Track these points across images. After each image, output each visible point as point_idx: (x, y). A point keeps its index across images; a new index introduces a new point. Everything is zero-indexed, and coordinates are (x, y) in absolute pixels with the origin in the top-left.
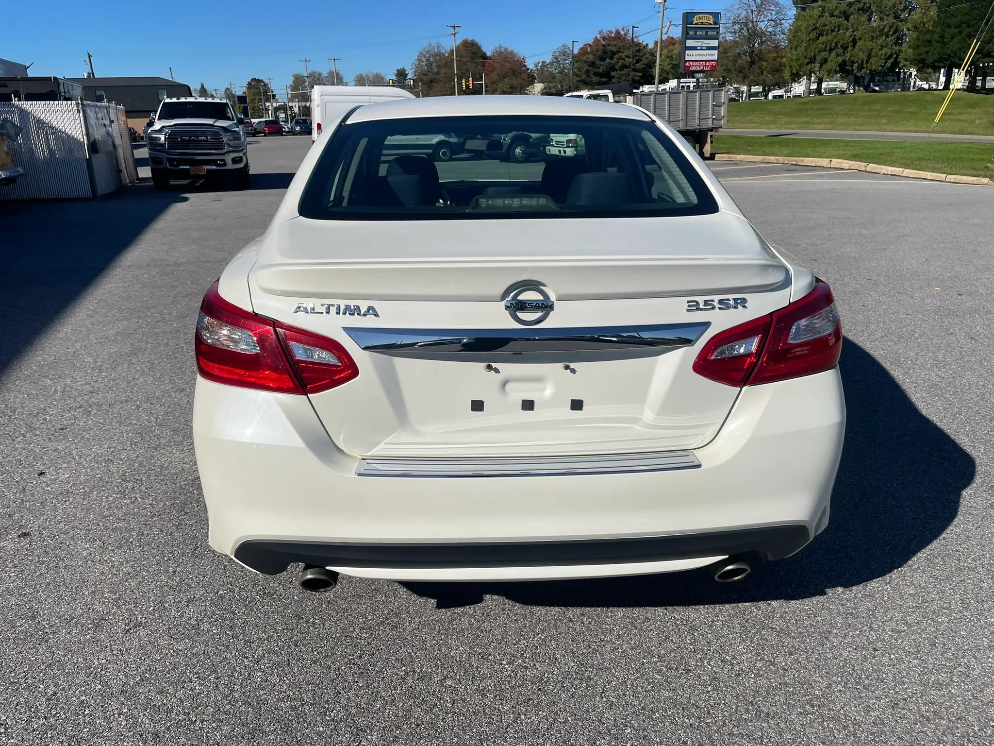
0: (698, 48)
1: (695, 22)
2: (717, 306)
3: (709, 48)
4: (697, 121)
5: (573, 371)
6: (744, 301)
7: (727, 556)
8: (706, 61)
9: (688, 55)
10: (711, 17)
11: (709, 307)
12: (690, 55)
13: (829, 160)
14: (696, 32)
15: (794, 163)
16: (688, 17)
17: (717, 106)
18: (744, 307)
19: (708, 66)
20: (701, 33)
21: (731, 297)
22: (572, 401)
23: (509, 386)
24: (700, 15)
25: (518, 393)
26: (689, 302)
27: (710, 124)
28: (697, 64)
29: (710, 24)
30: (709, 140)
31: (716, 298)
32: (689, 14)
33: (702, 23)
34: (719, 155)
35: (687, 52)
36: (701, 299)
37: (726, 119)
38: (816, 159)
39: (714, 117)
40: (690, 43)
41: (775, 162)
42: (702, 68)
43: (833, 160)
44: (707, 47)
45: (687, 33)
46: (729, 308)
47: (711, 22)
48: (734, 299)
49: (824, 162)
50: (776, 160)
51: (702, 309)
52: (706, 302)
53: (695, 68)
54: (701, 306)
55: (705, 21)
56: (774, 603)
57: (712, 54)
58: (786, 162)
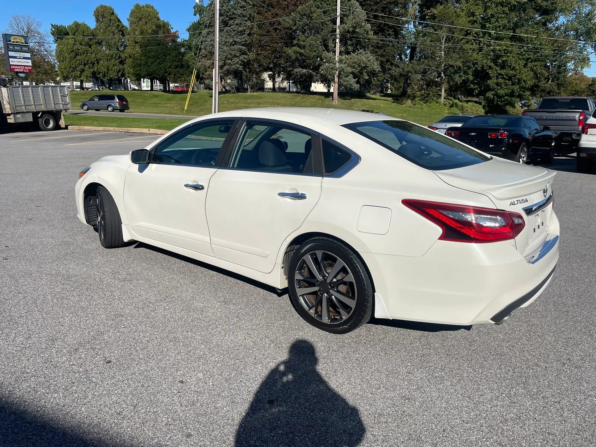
0: (18, 57)
1: (12, 41)
3: (24, 58)
4: (53, 105)
8: (25, 66)
9: (12, 61)
10: (23, 39)
12: (13, 62)
13: (148, 129)
14: (14, 47)
15: (126, 131)
16: (6, 37)
17: (63, 96)
19: (27, 69)
20: (18, 48)
24: (15, 37)
27: (61, 107)
28: (19, 67)
29: (23, 43)
30: (62, 117)
32: (7, 35)
33: (17, 42)
34: (71, 126)
35: (11, 59)
37: (70, 104)
38: (140, 129)
39: (63, 103)
40: (11, 54)
41: (113, 130)
42: (23, 70)
43: (150, 129)
44: (23, 57)
45: (8, 47)
47: (23, 41)
49: (145, 131)
50: (114, 129)
53: (18, 70)
55: (19, 41)
57: (28, 62)
58: (121, 131)
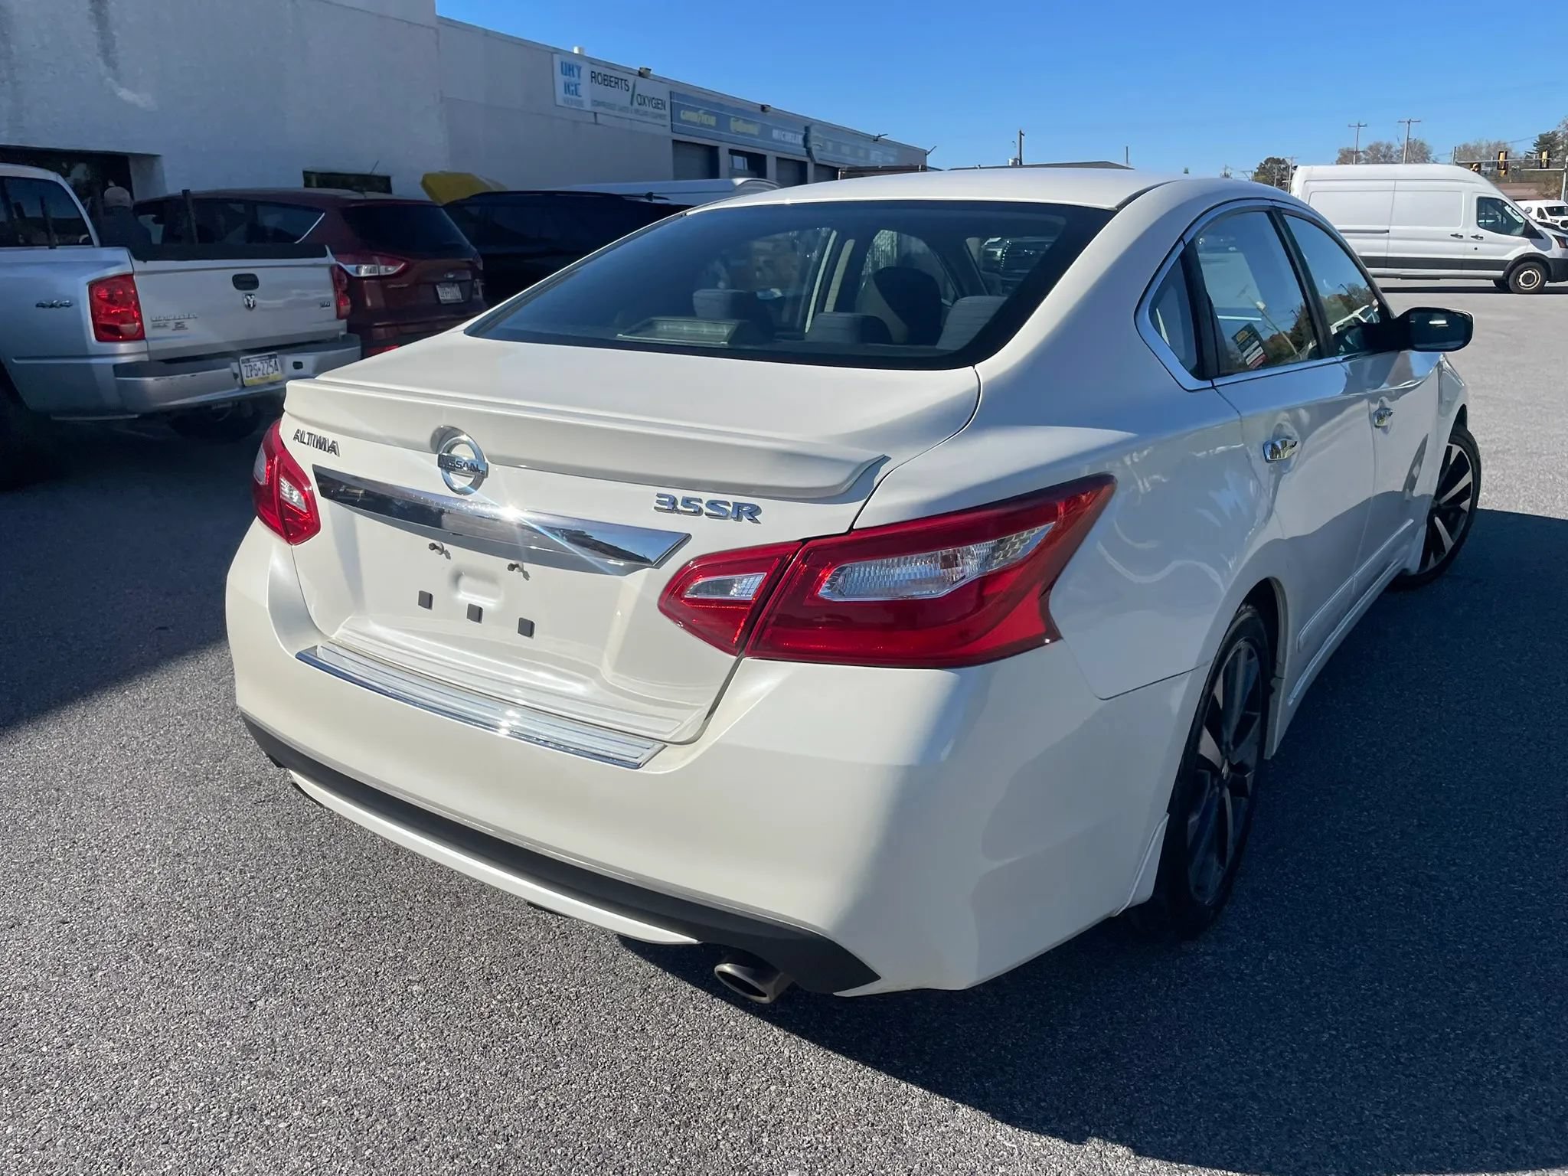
2: (706, 510)
5: (526, 576)
6: (754, 512)
7: (695, 941)
11: (692, 510)
18: (754, 520)
21: (731, 499)
22: (520, 619)
23: (465, 581)
25: (467, 597)
26: (659, 495)
31: (707, 497)
36: (680, 494)
46: (725, 518)
48: (734, 503)
51: (679, 512)
52: (687, 501)
54: (680, 507)
56: (964, 1111)
